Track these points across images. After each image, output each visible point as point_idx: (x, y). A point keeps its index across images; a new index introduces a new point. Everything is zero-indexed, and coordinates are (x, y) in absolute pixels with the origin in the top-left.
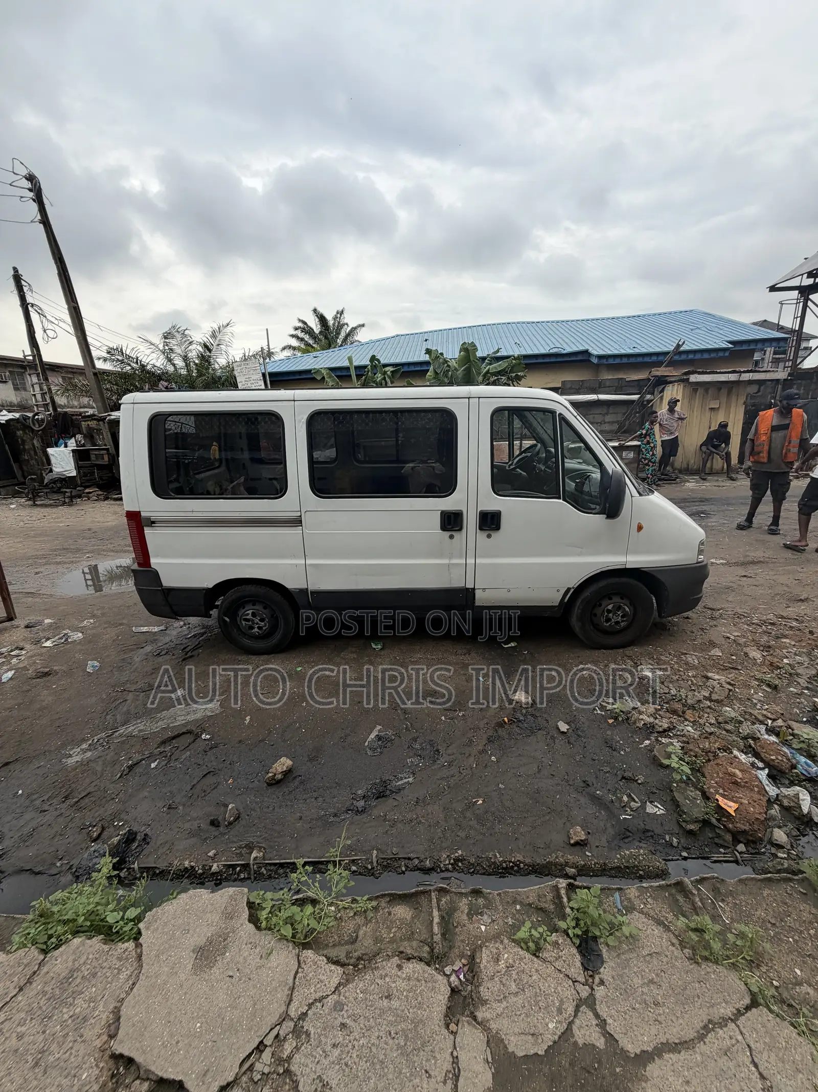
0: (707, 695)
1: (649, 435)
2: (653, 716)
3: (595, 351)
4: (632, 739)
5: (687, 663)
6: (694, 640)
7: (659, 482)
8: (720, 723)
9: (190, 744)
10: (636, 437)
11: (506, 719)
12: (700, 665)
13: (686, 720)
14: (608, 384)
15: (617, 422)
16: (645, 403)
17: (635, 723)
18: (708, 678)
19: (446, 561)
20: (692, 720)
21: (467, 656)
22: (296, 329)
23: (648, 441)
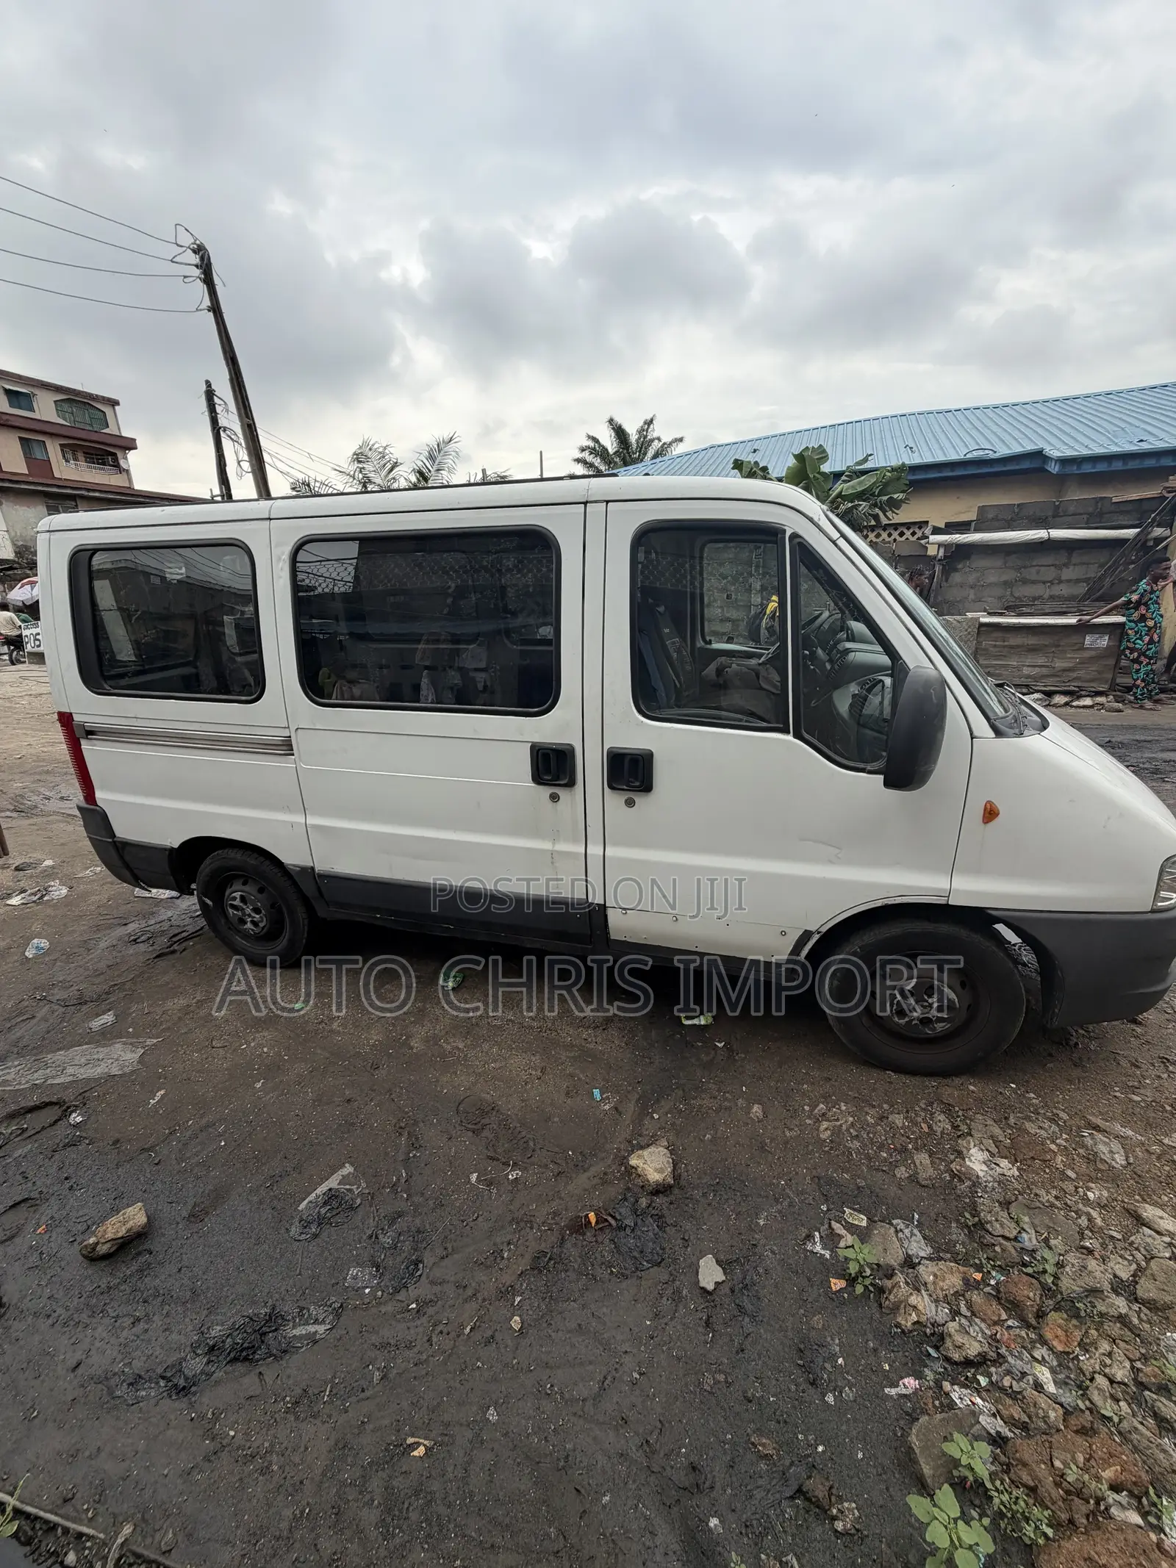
0: (1125, 1275)
1: (1146, 604)
2: (951, 1301)
3: (1056, 450)
4: (872, 1359)
5: (1092, 1158)
6: (1134, 1090)
7: (1162, 696)
8: (1142, 1386)
9: (43, 1128)
10: (1116, 607)
11: (592, 1216)
12: (1128, 1173)
13: (1044, 1342)
14: (1072, 509)
15: (1087, 580)
16: (1151, 543)
17: (895, 1308)
18: (1140, 1221)
19: (547, 845)
20: (1060, 1348)
21: (599, 1031)
22: (583, 450)
23: (1143, 616)
